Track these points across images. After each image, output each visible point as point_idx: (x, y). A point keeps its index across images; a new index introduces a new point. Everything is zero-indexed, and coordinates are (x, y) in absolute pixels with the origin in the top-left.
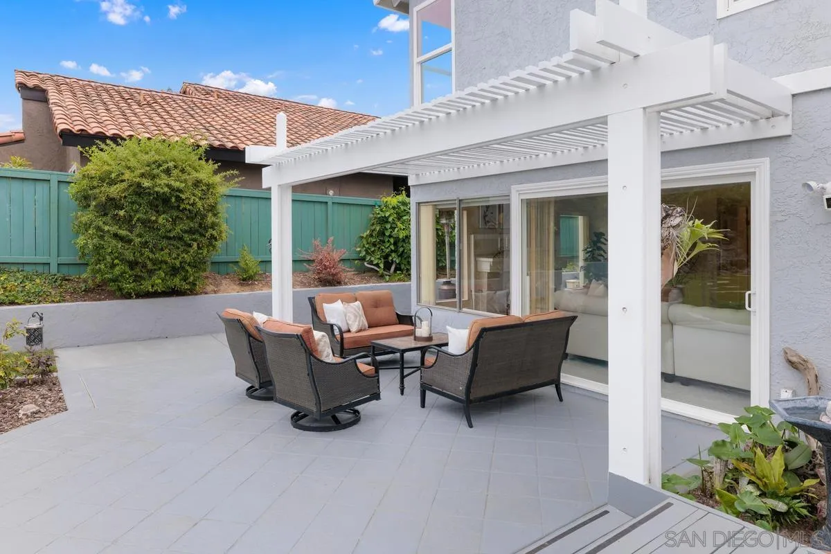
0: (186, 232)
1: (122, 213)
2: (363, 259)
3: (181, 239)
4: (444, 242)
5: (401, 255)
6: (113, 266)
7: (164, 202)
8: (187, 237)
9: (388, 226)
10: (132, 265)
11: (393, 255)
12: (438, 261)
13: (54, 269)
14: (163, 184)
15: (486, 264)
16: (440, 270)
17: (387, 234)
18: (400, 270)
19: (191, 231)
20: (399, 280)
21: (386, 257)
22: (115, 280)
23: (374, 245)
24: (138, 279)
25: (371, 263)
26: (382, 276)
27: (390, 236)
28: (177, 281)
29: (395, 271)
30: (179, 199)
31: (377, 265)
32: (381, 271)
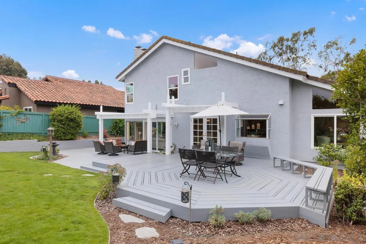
0: (76, 126)
1: (64, 122)
2: (111, 132)
3: (74, 128)
4: (131, 128)
5: (121, 131)
6: (61, 133)
7: (72, 120)
8: (76, 127)
9: (118, 124)
10: (64, 133)
11: (119, 131)
12: (130, 132)
13: (43, 134)
14: (72, 117)
15: (140, 133)
16: (131, 135)
17: (117, 126)
18: (120, 134)
19: (77, 126)
20: (120, 137)
21: (117, 131)
22: (61, 136)
23: (114, 128)
24: (65, 136)
25: (113, 133)
26: (116, 136)
27: (118, 126)
28: (73, 137)
29: (119, 135)
30: (75, 120)
31: (115, 133)
32: (116, 135)
